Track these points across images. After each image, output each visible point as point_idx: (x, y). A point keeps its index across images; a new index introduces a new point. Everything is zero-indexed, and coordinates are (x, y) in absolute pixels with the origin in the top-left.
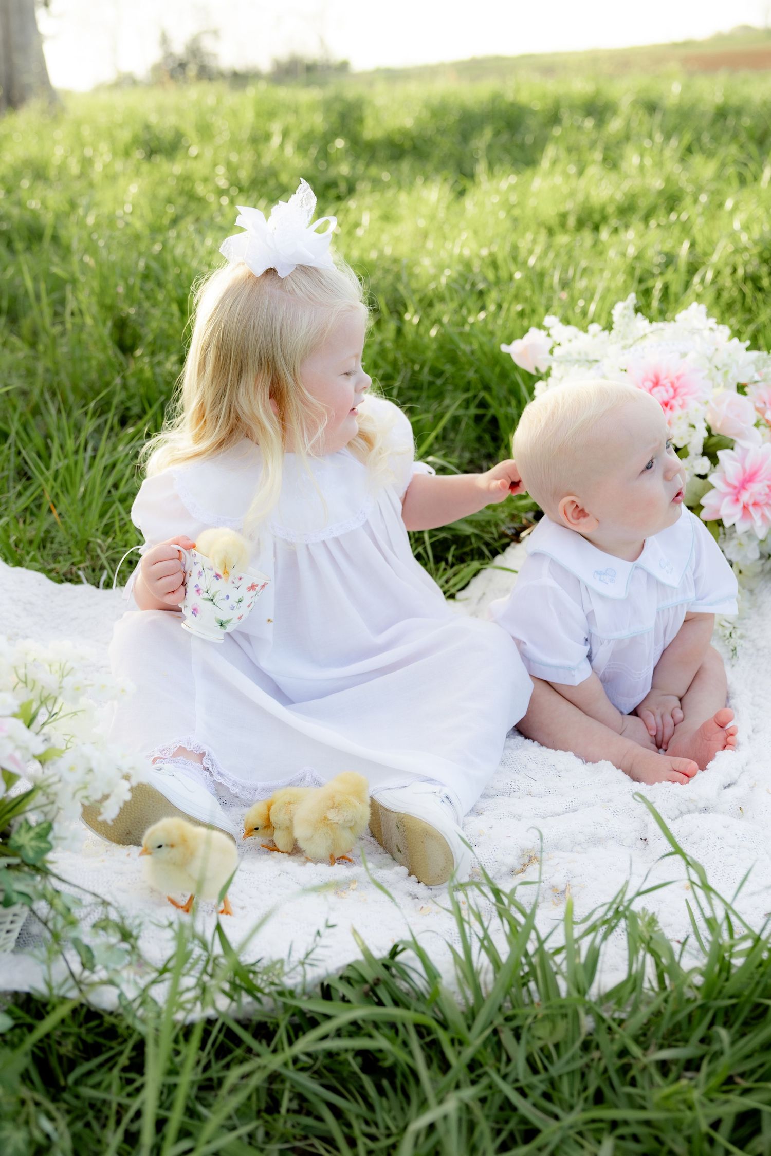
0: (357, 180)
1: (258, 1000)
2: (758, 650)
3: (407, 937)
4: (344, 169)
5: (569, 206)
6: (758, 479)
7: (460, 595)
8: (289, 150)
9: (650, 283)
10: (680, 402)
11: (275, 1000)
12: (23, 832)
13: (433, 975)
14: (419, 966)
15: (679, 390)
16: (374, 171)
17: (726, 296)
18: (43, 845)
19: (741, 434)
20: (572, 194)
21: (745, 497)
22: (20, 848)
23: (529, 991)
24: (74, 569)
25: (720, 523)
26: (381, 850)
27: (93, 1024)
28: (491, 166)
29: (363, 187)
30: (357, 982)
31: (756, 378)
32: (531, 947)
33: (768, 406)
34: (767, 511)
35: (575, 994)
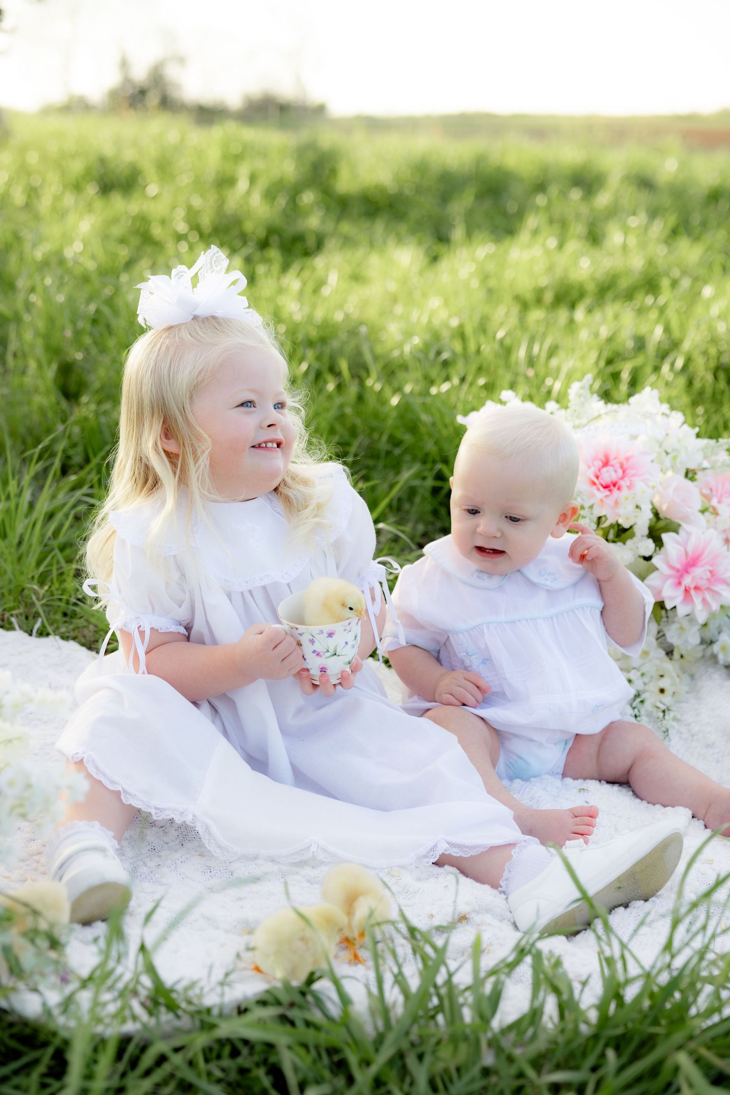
0: (326, 236)
1: (178, 1017)
2: (693, 732)
4: (314, 223)
5: (547, 281)
6: (701, 564)
9: (619, 366)
10: (628, 483)
13: (345, 1000)
14: (334, 996)
15: (627, 472)
16: (345, 227)
17: (698, 384)
19: (687, 519)
20: (551, 268)
21: (687, 581)
23: (437, 1025)
25: (662, 605)
28: (469, 233)
30: (273, 1003)
31: (705, 464)
32: (440, 979)
33: (714, 493)
34: (708, 597)
35: (478, 1021)
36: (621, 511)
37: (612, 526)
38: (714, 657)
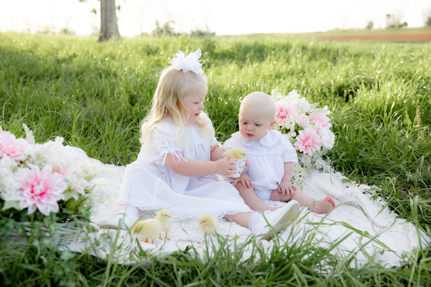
0: (211, 63)
2: (309, 188)
3: (191, 245)
4: (208, 60)
5: (274, 73)
6: (310, 139)
10: (288, 116)
12: (82, 208)
13: (197, 254)
15: (288, 113)
17: (315, 98)
18: (88, 213)
19: (306, 126)
20: (275, 69)
21: (306, 144)
22: (80, 213)
23: (224, 261)
24: (110, 160)
25: (299, 151)
28: (251, 62)
29: (213, 65)
30: (176, 256)
31: (311, 111)
32: (225, 248)
33: (314, 119)
34: (312, 148)
35: (235, 258)
36: (286, 124)
37: (284, 129)
38: (315, 167)
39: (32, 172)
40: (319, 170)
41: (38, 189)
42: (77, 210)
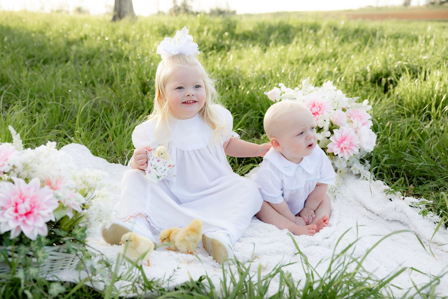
0: (231, 46)
1: (152, 292)
2: (344, 197)
3: (205, 274)
4: (227, 42)
5: (301, 57)
6: (347, 140)
7: (246, 175)
8: (210, 34)
9: (322, 81)
10: (321, 113)
11: (158, 292)
12: (77, 229)
13: (212, 287)
14: (208, 284)
15: (321, 109)
16: (237, 43)
17: (349, 87)
18: (83, 234)
19: (342, 125)
20: (302, 53)
21: (342, 145)
22: (75, 235)
23: (245, 296)
24: (116, 159)
25: (333, 154)
26: (206, 252)
27: (95, 294)
28: (276, 44)
29: (233, 48)
30: (187, 288)
31: (349, 106)
32: (247, 280)
33: (352, 116)
34: (349, 151)
35: (259, 295)
36: (319, 122)
38: (351, 172)
39: (16, 187)
40: (356, 175)
41: (23, 208)
42: (71, 231)
